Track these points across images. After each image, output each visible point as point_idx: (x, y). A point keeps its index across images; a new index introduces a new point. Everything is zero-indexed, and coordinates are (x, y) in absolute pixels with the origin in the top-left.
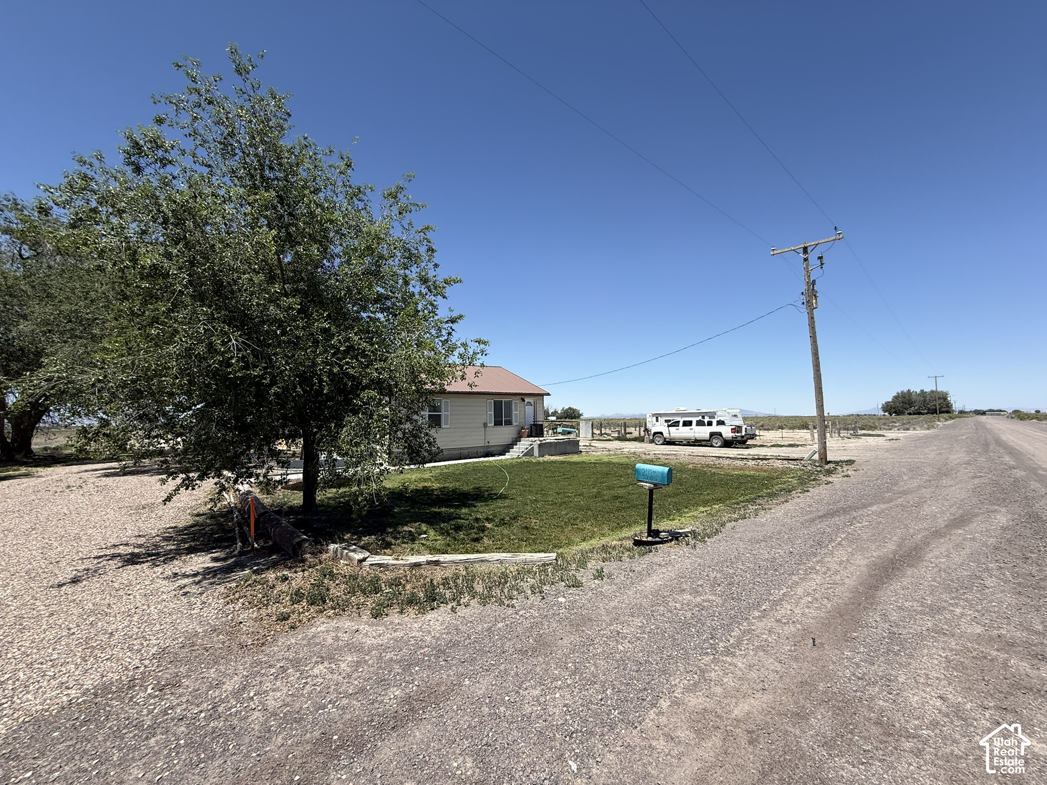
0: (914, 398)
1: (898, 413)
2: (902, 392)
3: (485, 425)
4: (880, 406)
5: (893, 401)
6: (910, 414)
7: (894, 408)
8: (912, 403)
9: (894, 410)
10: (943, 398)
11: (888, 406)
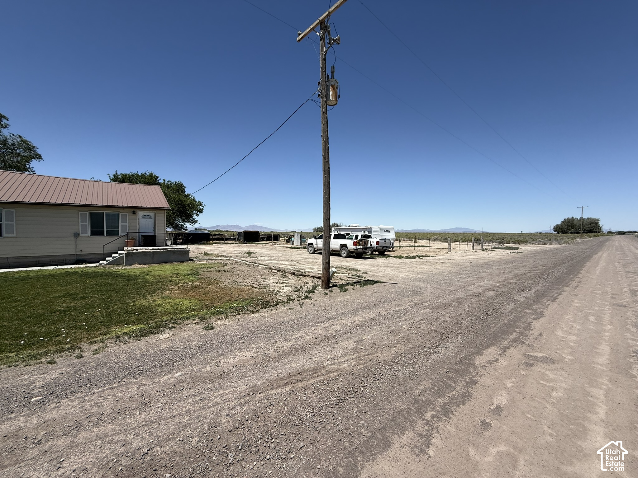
0: (575, 222)
1: (564, 232)
2: (568, 219)
3: (76, 235)
4: (552, 227)
5: (561, 225)
6: (571, 233)
7: (561, 229)
8: (573, 226)
9: (561, 230)
10: (595, 223)
11: (557, 227)
